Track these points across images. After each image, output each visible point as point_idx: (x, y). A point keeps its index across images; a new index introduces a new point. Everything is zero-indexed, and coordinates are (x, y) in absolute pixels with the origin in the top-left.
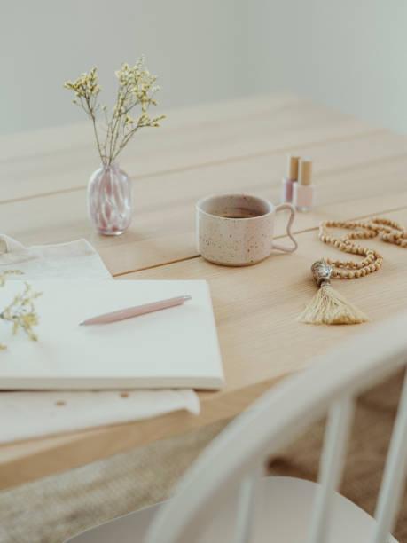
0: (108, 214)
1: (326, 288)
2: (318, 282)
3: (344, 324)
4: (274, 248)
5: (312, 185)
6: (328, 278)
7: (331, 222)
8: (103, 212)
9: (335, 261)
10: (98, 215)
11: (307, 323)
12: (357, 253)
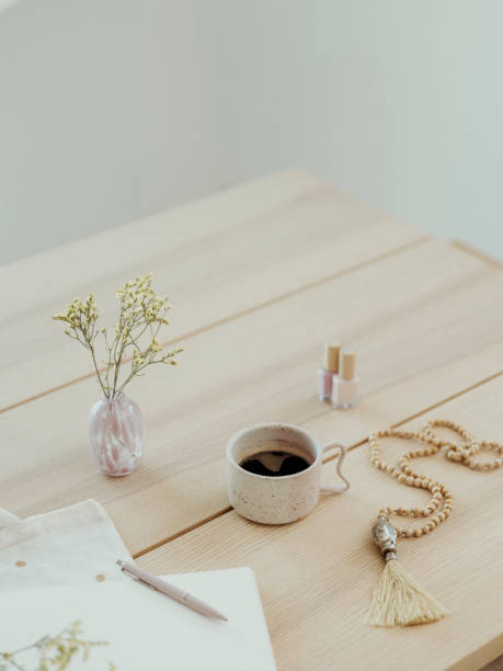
0: (116, 455)
1: (394, 563)
2: (383, 554)
3: (421, 624)
4: (322, 491)
5: (357, 379)
6: (393, 547)
7: (383, 429)
8: (110, 453)
9: (397, 508)
10: (103, 456)
11: (377, 626)
12: (422, 487)
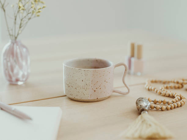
0: (12, 71)
1: (145, 115)
2: (140, 111)
4: (114, 91)
6: (147, 108)
7: (154, 80)
8: (10, 69)
9: (153, 100)
10: (7, 72)
11: (128, 138)
12: (169, 96)
